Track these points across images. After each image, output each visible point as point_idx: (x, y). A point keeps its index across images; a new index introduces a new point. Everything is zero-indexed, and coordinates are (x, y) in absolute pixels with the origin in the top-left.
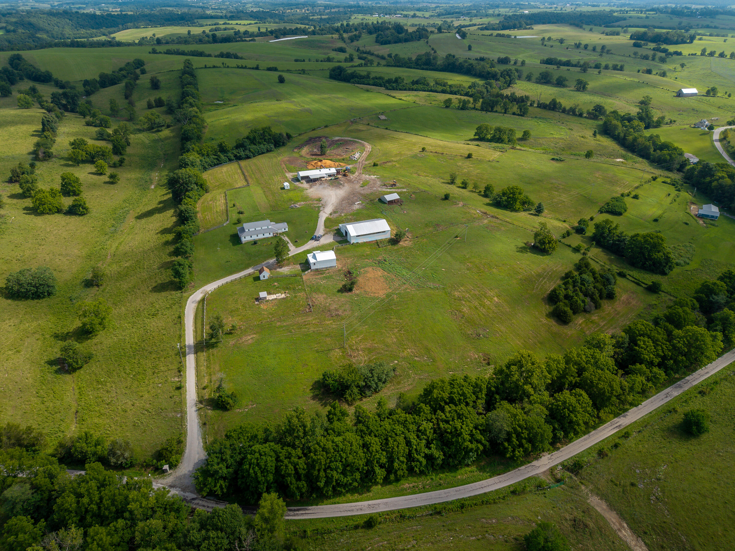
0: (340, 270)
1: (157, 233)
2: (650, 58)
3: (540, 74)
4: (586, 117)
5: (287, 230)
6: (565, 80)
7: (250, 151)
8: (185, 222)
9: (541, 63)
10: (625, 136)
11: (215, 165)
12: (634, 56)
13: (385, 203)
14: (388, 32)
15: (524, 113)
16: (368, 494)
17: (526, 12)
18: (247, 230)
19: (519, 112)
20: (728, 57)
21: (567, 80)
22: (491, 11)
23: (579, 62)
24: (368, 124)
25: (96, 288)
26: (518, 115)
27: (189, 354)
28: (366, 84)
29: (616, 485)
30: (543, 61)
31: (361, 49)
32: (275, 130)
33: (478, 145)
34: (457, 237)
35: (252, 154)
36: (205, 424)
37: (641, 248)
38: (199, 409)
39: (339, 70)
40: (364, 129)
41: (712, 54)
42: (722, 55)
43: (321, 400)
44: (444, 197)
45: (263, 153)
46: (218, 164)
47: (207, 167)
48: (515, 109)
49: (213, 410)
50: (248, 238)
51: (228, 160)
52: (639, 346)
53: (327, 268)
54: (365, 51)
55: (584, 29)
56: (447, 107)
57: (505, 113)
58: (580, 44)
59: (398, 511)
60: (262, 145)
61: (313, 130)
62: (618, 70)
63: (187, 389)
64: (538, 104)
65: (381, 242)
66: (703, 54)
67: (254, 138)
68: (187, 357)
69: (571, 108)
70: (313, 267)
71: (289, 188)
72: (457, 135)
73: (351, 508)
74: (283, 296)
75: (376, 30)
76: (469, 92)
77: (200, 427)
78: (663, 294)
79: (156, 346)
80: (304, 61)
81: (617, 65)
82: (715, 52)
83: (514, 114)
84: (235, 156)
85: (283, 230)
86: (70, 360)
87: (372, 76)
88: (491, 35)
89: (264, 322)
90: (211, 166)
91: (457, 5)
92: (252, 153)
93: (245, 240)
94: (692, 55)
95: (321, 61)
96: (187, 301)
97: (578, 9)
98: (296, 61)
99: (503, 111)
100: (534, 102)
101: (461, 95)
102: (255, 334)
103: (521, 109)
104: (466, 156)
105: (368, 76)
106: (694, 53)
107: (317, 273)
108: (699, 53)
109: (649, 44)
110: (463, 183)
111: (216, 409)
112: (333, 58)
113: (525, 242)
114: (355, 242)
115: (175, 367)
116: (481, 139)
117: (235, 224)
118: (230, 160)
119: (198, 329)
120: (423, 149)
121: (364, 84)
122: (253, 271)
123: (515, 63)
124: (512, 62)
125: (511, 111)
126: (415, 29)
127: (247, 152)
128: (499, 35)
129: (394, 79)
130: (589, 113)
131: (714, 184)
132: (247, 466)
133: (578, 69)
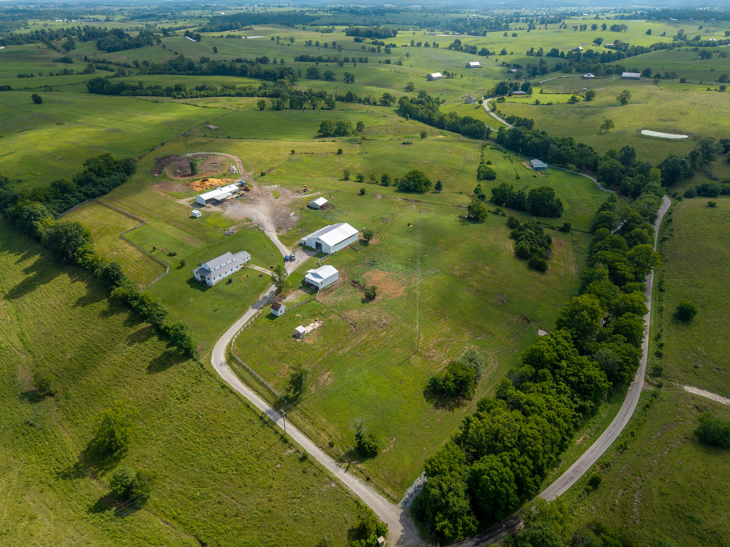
0: (344, 283)
1: (74, 307)
2: (377, 51)
3: (307, 70)
4: (379, 105)
5: (249, 258)
6: (333, 74)
7: (103, 185)
8: (117, 282)
9: (295, 61)
10: (429, 116)
11: (65, 210)
12: (362, 50)
13: (318, 209)
14: (108, 37)
15: (331, 107)
16: (562, 463)
17: (223, 13)
18: (212, 270)
19: (327, 107)
20: (432, 46)
21: (335, 75)
22: (185, 13)
23: (329, 58)
24: (205, 136)
25: (49, 399)
26: (327, 109)
27: (277, 420)
28: (144, 96)
29: (687, 372)
30: (297, 58)
31: (90, 57)
32: (116, 156)
33: (334, 141)
34: (409, 225)
35: (107, 189)
36: (368, 479)
37: (541, 200)
38: (347, 469)
39: (100, 83)
40: (206, 141)
41: (419, 45)
42: (427, 45)
43: (443, 406)
44: (360, 193)
45: (118, 185)
46: (68, 209)
47: (57, 214)
48: (322, 103)
49: (361, 462)
50: (218, 279)
51: (78, 201)
52: (619, 270)
53: (331, 284)
54: (97, 60)
55: (297, 28)
56: (262, 109)
57: (314, 109)
58: (310, 42)
59: (597, 463)
60: (113, 176)
61: (151, 150)
62: (364, 62)
63: (313, 455)
64: (336, 98)
65: (354, 245)
66: (412, 45)
67: (100, 169)
68: (278, 423)
69: (366, 98)
70: (321, 287)
71: (201, 215)
72: (299, 134)
73: (564, 481)
74: (317, 325)
75: (89, 36)
76: (266, 92)
77: (366, 485)
78: (574, 232)
79: (229, 428)
80: (32, 76)
81: (362, 58)
82: (421, 43)
83: (323, 109)
84: (85, 194)
85: (247, 260)
86: (139, 491)
87: (145, 86)
88: (222, 36)
89: (325, 356)
90: (60, 212)
91: (143, 8)
92: (107, 187)
93: (215, 280)
94: (404, 46)
95: (57, 75)
96: (212, 367)
97: (269, 10)
98: (21, 76)
99: (312, 107)
100: (332, 96)
101: (258, 97)
102: (328, 371)
103: (328, 104)
104: (337, 152)
105: (140, 86)
106: (406, 44)
107: (326, 292)
108: (409, 45)
109: (366, 39)
110: (358, 177)
111: (364, 460)
112: (72, 70)
113: (458, 215)
114: (334, 252)
115: (275, 439)
116: (326, 135)
117: (179, 268)
118: (81, 201)
119: (261, 391)
120: (293, 152)
121: (140, 95)
122: (256, 310)
123: (275, 62)
124: (271, 62)
125: (320, 106)
126: (137, 33)
127: (100, 187)
128: (229, 36)
129: (173, 87)
130: (381, 101)
131: (529, 143)
132: (493, 487)
133: (335, 64)
